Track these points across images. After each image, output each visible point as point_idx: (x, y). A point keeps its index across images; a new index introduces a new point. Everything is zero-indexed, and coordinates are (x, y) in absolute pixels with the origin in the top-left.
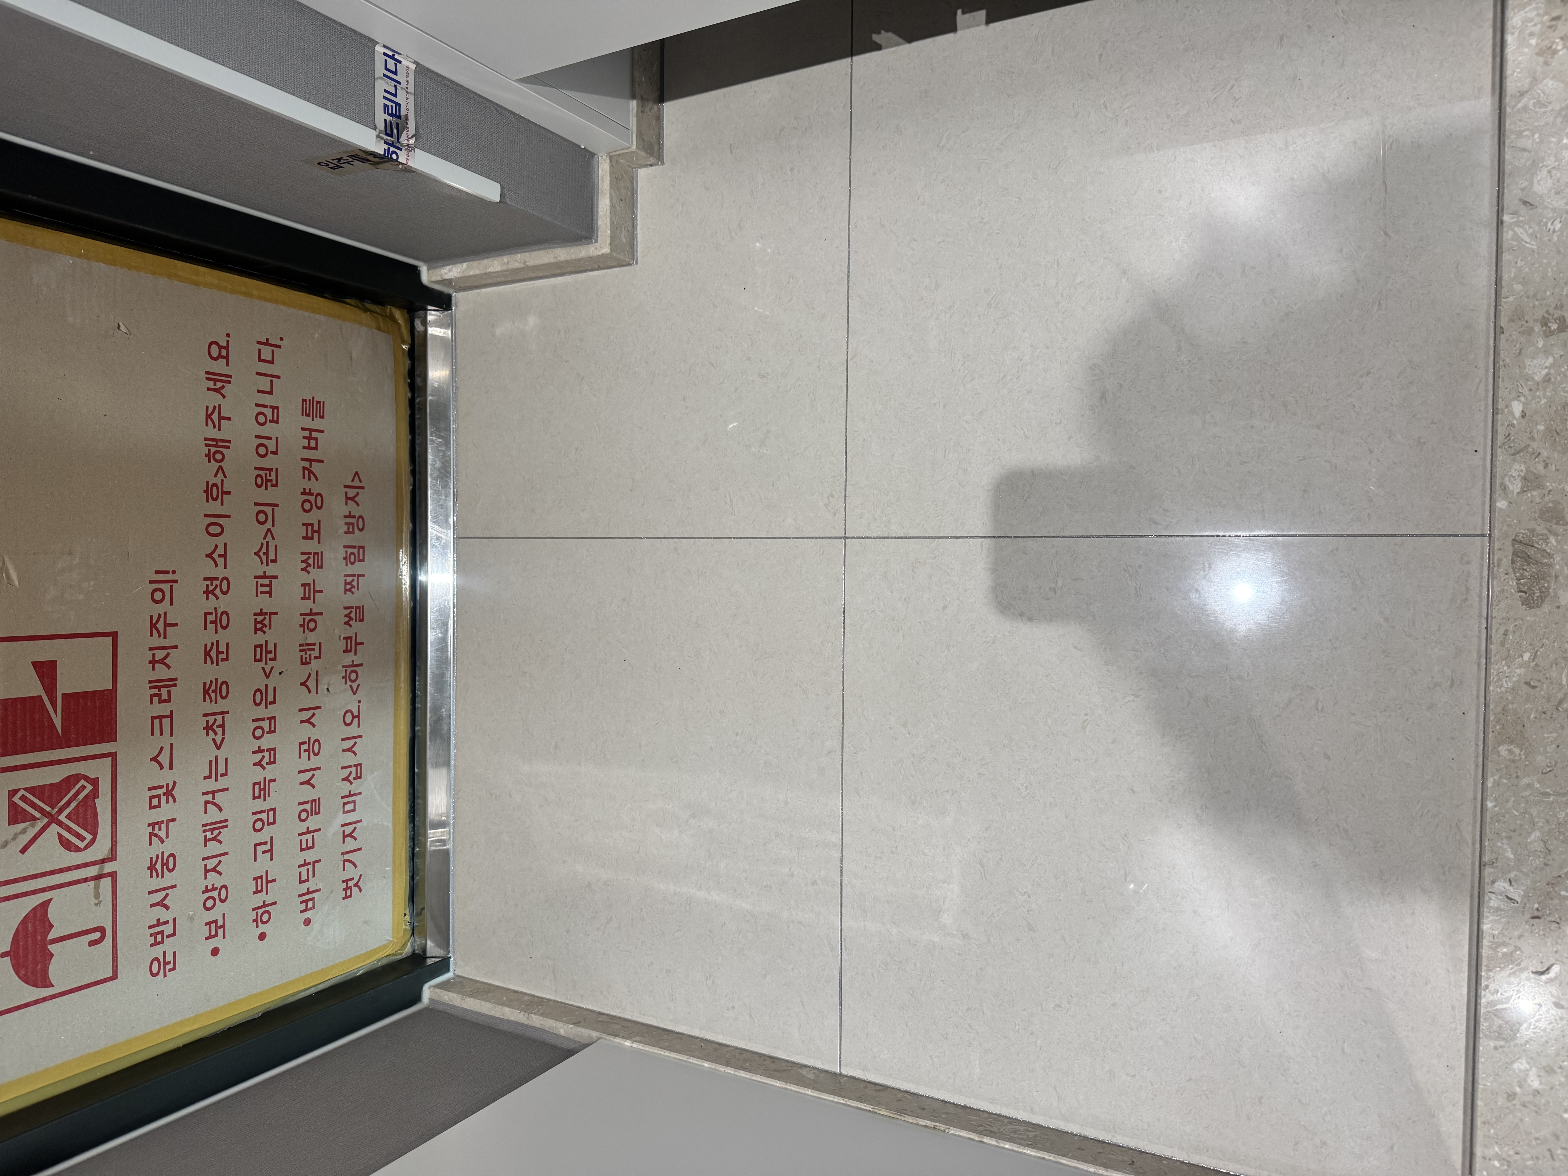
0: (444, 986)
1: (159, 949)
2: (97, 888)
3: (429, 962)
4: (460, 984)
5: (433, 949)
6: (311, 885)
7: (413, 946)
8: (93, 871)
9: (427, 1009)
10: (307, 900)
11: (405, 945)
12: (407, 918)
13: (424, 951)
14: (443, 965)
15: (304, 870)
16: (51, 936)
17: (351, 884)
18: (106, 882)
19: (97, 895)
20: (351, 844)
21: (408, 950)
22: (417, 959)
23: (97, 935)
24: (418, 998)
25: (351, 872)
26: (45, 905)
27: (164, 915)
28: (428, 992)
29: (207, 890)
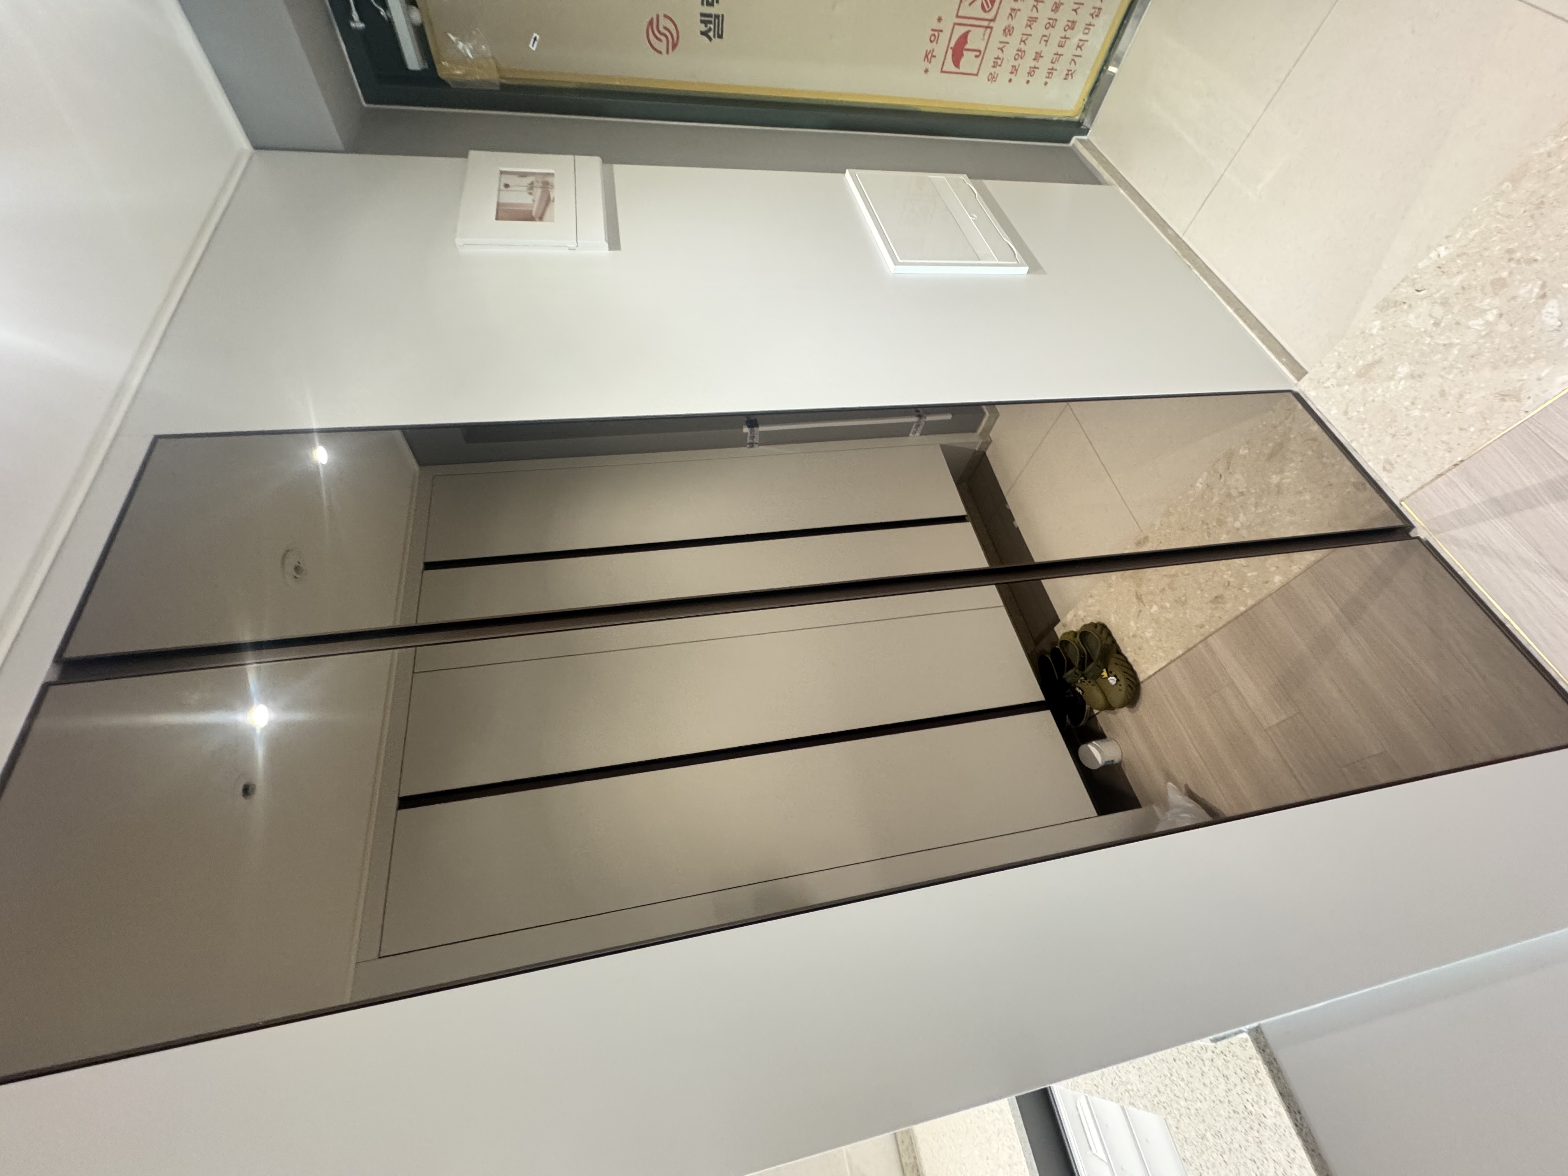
0: (1081, 141)
1: (994, 69)
2: (985, 31)
3: (1082, 127)
4: (1087, 144)
5: (1086, 123)
6: (1055, 66)
7: (1080, 118)
8: (985, 23)
9: (1069, 148)
10: (1051, 72)
11: (1077, 115)
12: (1085, 102)
13: (1083, 122)
14: (1085, 132)
15: (1055, 57)
16: (967, 47)
17: (1070, 72)
18: (989, 30)
19: (984, 35)
20: (1078, 52)
21: (1077, 118)
22: (1079, 124)
23: (977, 53)
24: (1068, 141)
25: (1073, 67)
26: (968, 33)
27: (1001, 56)
28: (1074, 140)
29: (1018, 50)
